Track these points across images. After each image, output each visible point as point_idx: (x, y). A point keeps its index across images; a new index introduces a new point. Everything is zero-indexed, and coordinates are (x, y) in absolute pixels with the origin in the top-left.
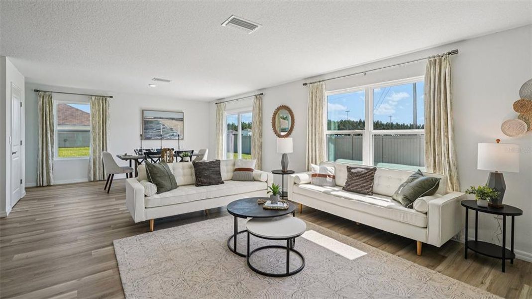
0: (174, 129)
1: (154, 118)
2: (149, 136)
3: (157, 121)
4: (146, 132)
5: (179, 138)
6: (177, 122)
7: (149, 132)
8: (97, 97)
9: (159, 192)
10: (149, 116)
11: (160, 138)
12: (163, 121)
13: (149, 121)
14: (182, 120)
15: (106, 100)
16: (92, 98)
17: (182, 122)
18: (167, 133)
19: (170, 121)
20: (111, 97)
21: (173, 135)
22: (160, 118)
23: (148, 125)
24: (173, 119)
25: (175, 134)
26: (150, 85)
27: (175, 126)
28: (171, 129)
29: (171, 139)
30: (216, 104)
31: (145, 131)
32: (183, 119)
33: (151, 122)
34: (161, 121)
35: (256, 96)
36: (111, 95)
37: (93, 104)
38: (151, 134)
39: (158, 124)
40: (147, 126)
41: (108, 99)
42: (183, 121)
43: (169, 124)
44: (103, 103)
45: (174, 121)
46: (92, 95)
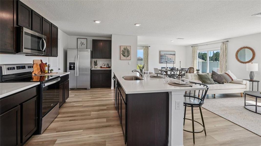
0: (172, 59)
1: (164, 54)
5: (174, 63)
6: (173, 56)
10: (162, 53)
11: (166, 63)
15: (148, 48)
16: (144, 48)
19: (170, 55)
20: (150, 46)
21: (171, 61)
22: (166, 54)
24: (171, 54)
25: (172, 61)
26: (171, 41)
27: (172, 57)
28: (171, 59)
29: (170, 63)
30: (192, 47)
32: (175, 54)
33: (163, 56)
35: (223, 43)
37: (144, 50)
39: (166, 56)
40: (162, 57)
41: (149, 47)
42: (175, 55)
43: (170, 57)
45: (172, 55)
46: (144, 46)
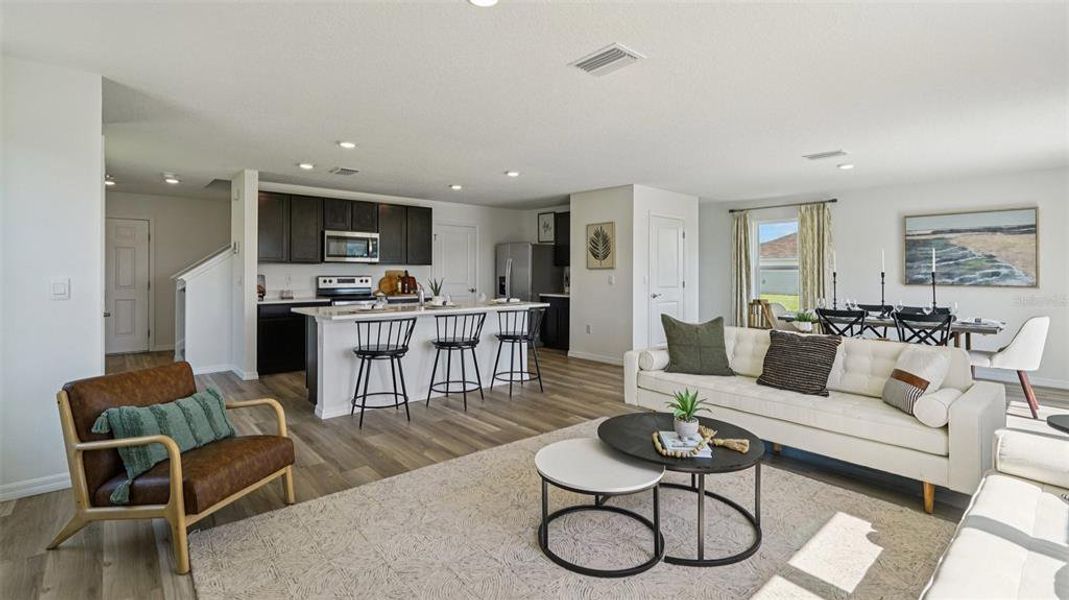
0: (1000, 256)
1: (934, 233)
2: (920, 276)
3: (943, 239)
4: (911, 268)
6: (1013, 239)
7: (919, 267)
8: (809, 206)
9: (668, 369)
10: (921, 228)
12: (962, 239)
13: (918, 241)
14: (1032, 229)
15: (824, 208)
16: (800, 210)
17: (1033, 236)
18: (975, 269)
19: (987, 237)
20: (834, 201)
21: (994, 274)
22: (952, 231)
23: (919, 252)
24: (994, 230)
28: (991, 256)
29: (988, 285)
31: (909, 264)
32: (1035, 226)
33: (926, 243)
34: (955, 239)
36: (834, 198)
37: (803, 221)
38: (924, 271)
39: (947, 245)
40: (913, 252)
41: (828, 205)
42: (1035, 232)
43: (980, 244)
44: (818, 214)
45: (1000, 235)
46: (801, 204)
